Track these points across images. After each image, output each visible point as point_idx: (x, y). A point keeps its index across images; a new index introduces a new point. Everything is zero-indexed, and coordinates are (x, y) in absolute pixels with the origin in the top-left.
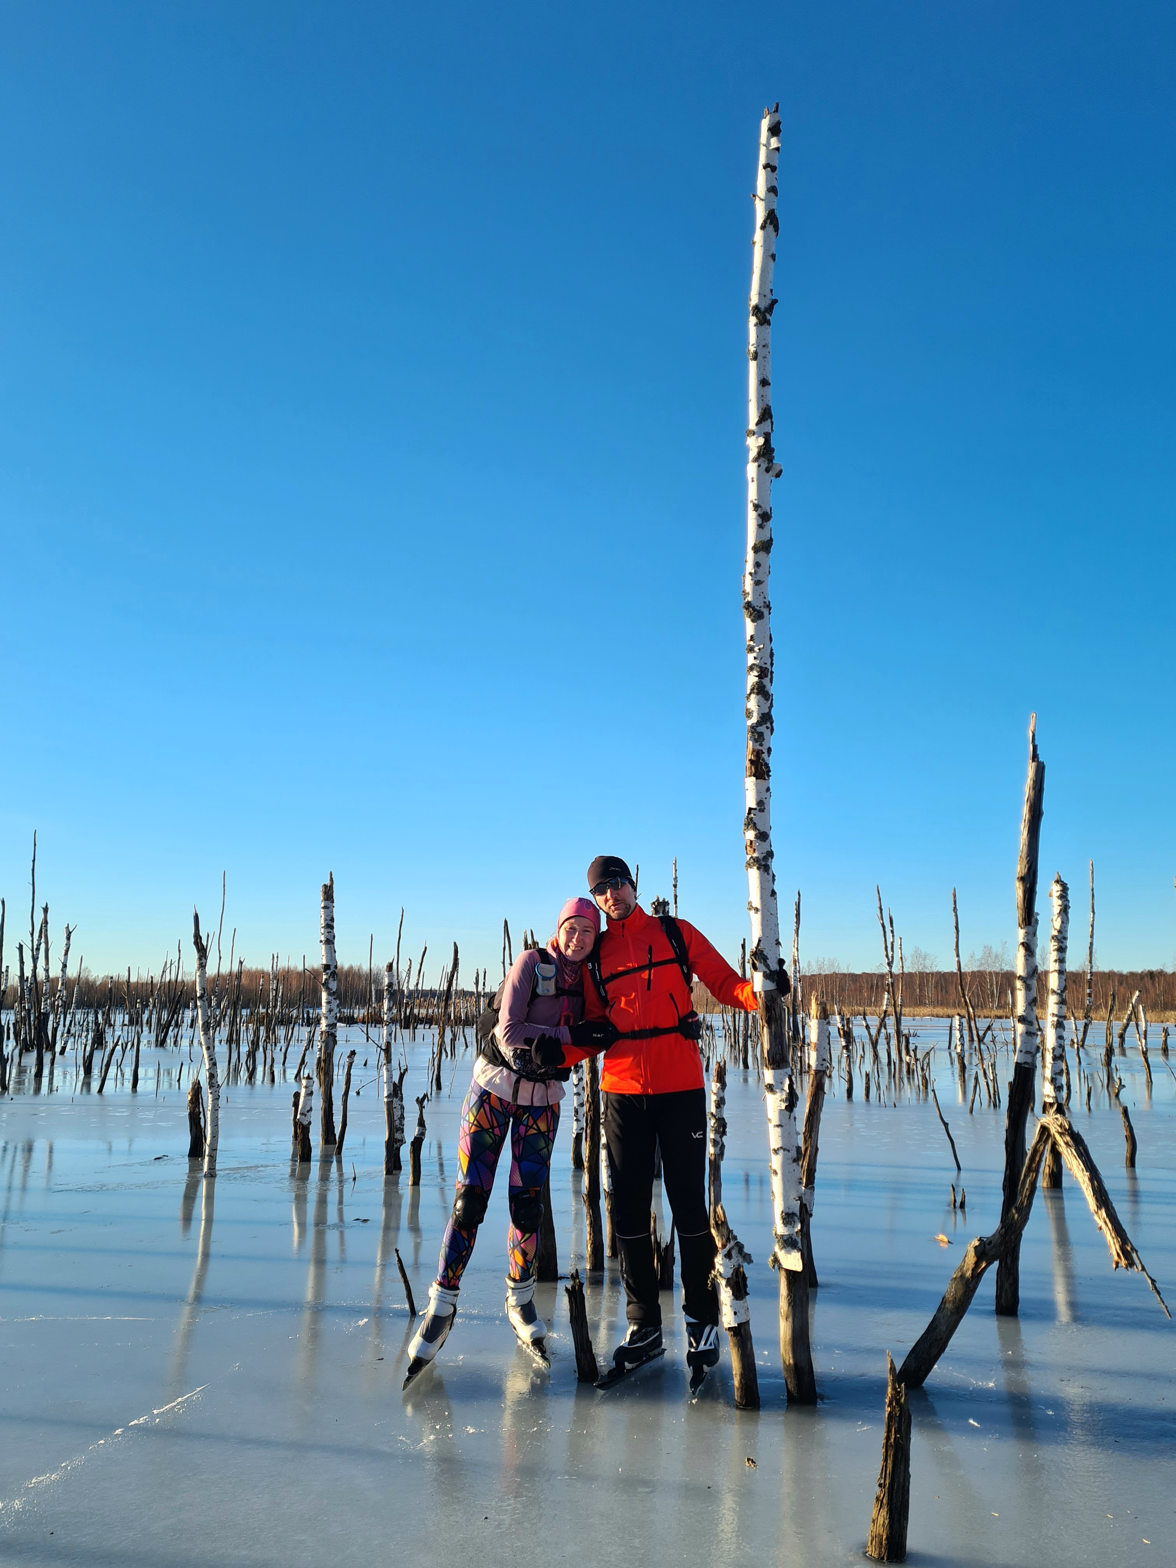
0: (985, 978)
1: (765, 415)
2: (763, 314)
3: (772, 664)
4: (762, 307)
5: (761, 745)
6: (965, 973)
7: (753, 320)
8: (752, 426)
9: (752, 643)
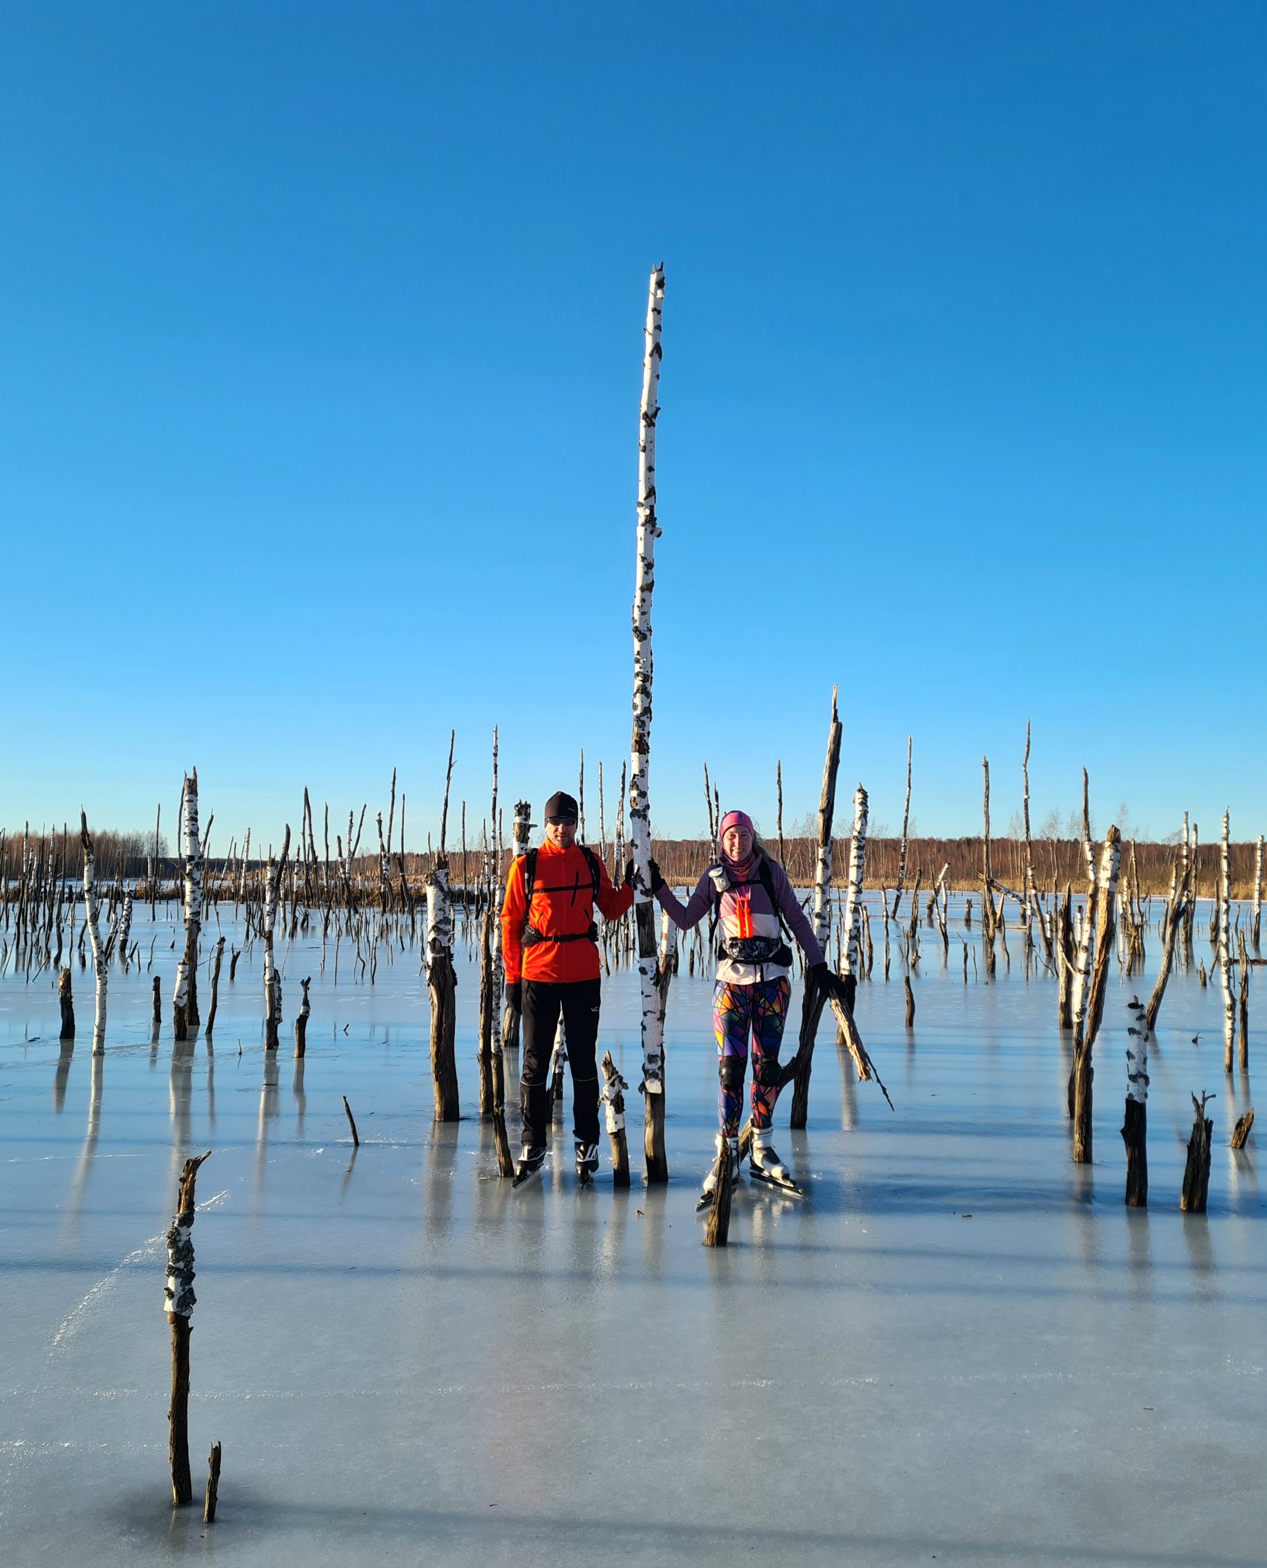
0: (807, 846)
1: (651, 492)
2: (650, 419)
3: (652, 672)
4: (650, 414)
5: (643, 730)
6: (787, 841)
7: (643, 423)
8: (641, 499)
9: (638, 657)
